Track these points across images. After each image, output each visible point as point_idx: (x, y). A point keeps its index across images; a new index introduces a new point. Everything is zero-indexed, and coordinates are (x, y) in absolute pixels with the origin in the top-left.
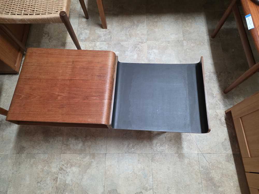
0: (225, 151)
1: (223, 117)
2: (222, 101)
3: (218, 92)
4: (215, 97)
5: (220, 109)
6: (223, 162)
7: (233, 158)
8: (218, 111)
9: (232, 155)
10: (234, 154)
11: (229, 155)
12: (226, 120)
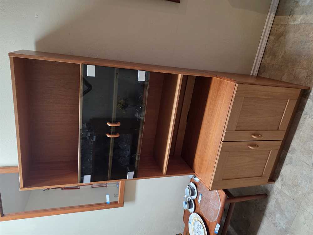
0: (292, 157)
1: (279, 181)
2: (272, 191)
3: (271, 200)
4: (275, 198)
5: (277, 188)
6: (299, 151)
7: (289, 149)
8: (280, 187)
9: (289, 151)
10: (287, 151)
11: (291, 153)
12: (278, 177)
